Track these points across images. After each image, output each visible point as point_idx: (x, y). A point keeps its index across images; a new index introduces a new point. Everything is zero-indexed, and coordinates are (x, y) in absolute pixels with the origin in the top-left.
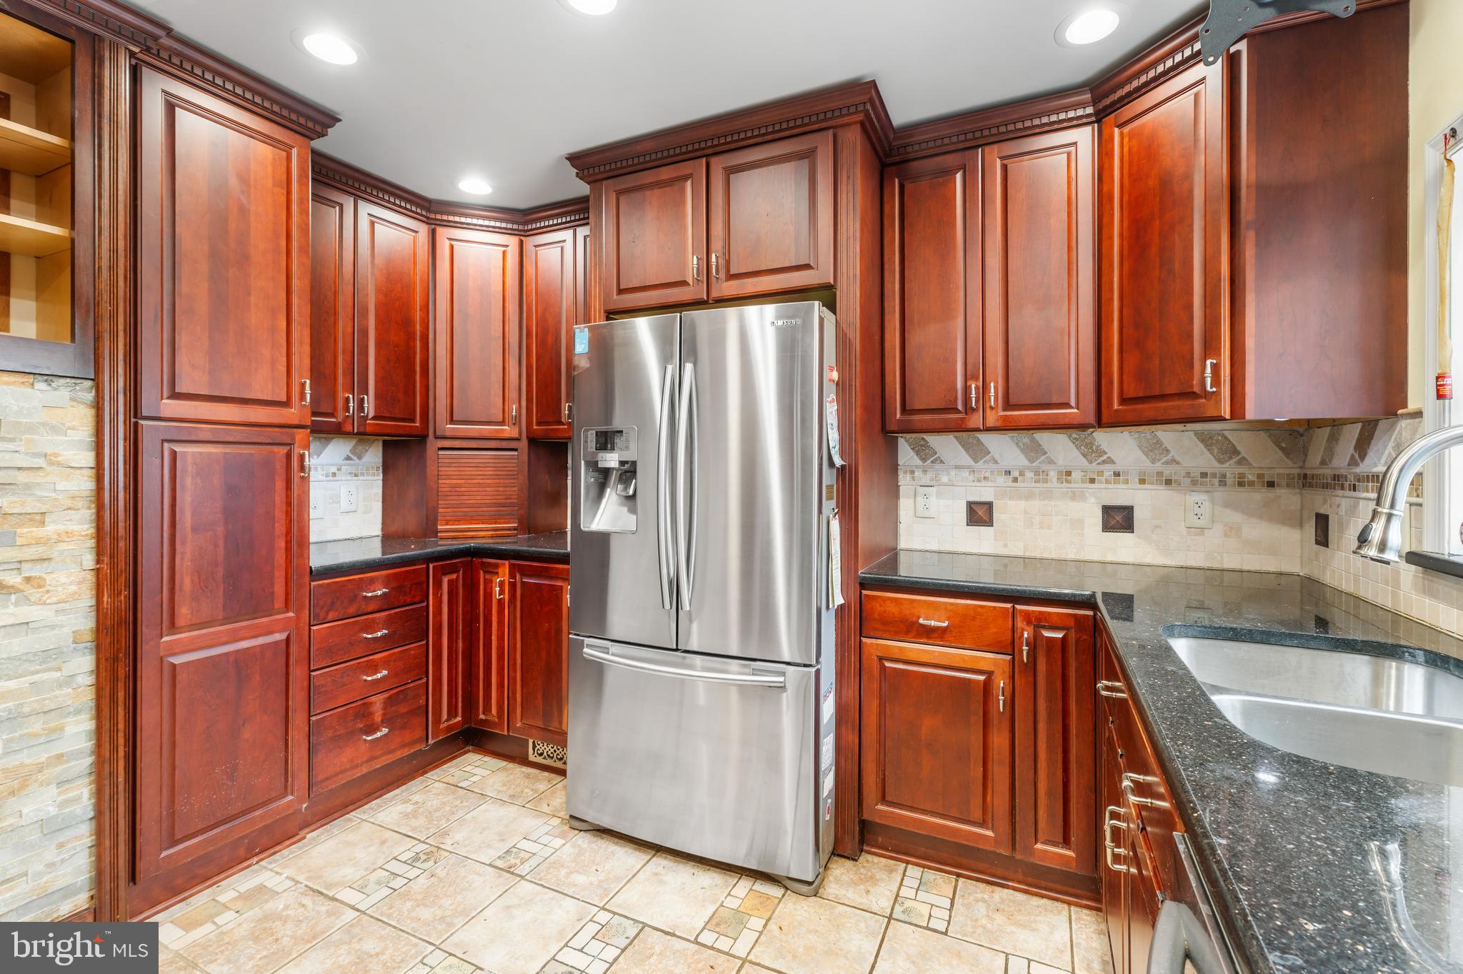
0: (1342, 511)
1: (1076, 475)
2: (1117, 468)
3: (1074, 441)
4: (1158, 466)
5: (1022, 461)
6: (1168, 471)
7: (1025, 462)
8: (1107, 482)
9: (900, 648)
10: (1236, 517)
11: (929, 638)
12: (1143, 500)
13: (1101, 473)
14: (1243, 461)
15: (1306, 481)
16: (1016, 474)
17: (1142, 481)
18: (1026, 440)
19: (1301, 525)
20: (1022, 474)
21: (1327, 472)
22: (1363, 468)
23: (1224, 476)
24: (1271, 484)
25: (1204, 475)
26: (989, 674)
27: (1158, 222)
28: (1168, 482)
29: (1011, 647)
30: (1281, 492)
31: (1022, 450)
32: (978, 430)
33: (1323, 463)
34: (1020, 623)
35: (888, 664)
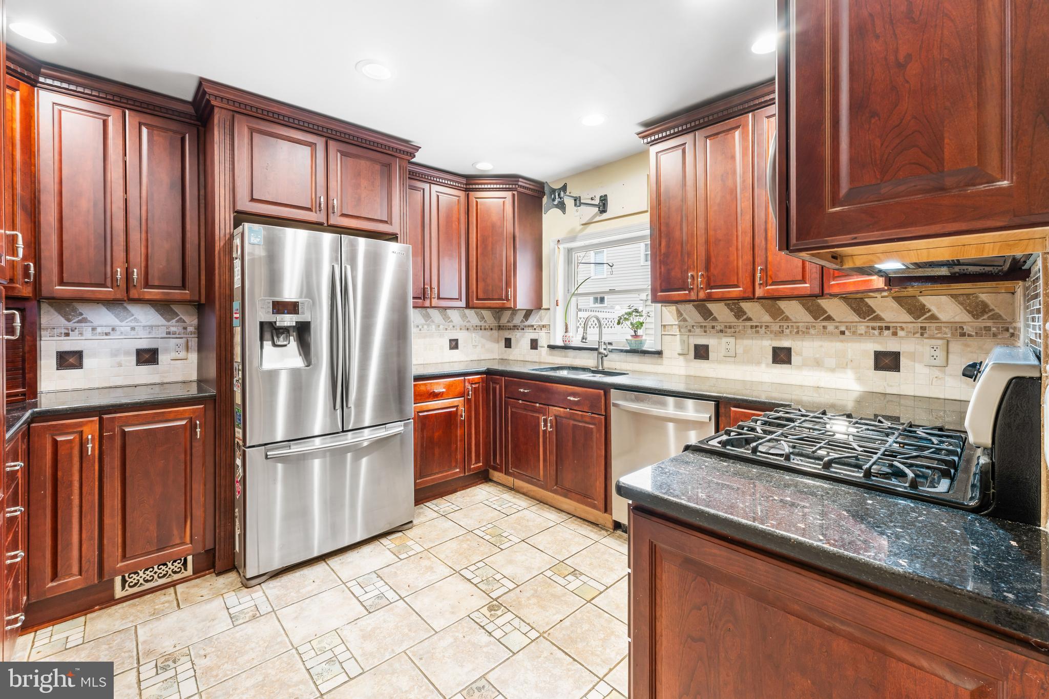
0: (517, 336)
1: (441, 327)
2: (454, 324)
3: (440, 313)
4: (465, 323)
5: (423, 321)
6: (468, 325)
7: (424, 322)
8: (451, 330)
9: (427, 405)
10: (483, 341)
11: (437, 398)
12: (461, 336)
13: (449, 326)
14: (485, 322)
15: (500, 328)
16: (420, 327)
17: (461, 329)
18: (424, 312)
19: (498, 342)
20: (423, 327)
21: (511, 324)
22: (527, 323)
23: (481, 326)
24: (492, 329)
25: (476, 326)
26: (457, 406)
27: (491, 239)
28: (468, 329)
29: (462, 395)
30: (494, 331)
31: (423, 317)
32: (428, 307)
33: (508, 322)
34: (467, 384)
35: (421, 414)
